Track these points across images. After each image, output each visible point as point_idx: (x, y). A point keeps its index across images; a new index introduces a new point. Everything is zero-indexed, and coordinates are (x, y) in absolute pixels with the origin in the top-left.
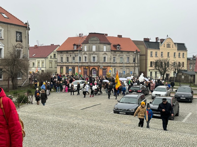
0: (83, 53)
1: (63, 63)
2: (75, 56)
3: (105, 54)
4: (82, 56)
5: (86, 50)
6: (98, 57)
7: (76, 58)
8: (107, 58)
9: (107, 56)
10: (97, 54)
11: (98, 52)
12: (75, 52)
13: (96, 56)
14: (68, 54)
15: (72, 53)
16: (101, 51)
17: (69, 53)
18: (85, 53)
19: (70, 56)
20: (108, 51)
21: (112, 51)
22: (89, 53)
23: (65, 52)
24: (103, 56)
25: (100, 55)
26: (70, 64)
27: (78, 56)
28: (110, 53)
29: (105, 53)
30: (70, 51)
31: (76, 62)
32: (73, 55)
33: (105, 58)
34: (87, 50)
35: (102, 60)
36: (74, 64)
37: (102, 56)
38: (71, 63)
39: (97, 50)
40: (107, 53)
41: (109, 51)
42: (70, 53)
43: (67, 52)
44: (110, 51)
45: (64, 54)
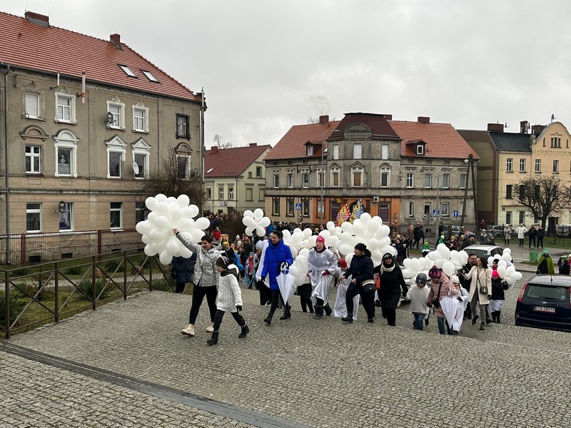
0: (330, 163)
1: (280, 189)
2: (311, 171)
3: (386, 167)
4: (326, 171)
5: (336, 157)
6: (367, 173)
7: (311, 178)
8: (392, 176)
9: (390, 171)
10: (364, 167)
11: (367, 161)
12: (309, 163)
13: (363, 171)
14: (292, 168)
15: (302, 164)
16: (375, 158)
17: (294, 164)
18: (335, 164)
19: (298, 171)
20: (392, 158)
21: (403, 157)
22: (344, 165)
23: (284, 163)
24: (382, 171)
25: (373, 169)
26: (297, 192)
27: (317, 172)
28: (399, 162)
29: (386, 164)
30: (296, 159)
31: (311, 187)
32: (304, 170)
33: (385, 176)
34: (339, 157)
35: (378, 181)
36: (306, 191)
37: (378, 172)
38: (300, 189)
39: (365, 157)
40: (391, 163)
41: (396, 159)
42: (297, 166)
43: (290, 161)
44: (400, 159)
45: (281, 168)
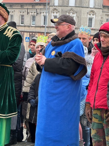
0: (51, 8)
2: (37, 14)
3: (92, 13)
4: (49, 14)
5: (56, 4)
6: (78, 17)
7: (37, 18)
8: (96, 20)
9: (94, 17)
10: (76, 12)
11: (78, 8)
12: (37, 7)
13: (75, 15)
14: (24, 10)
15: (31, 7)
16: (84, 6)
17: (25, 7)
18: (55, 9)
19: (28, 13)
20: (96, 7)
21: (104, 7)
22: (62, 10)
23: (18, 6)
24: (89, 16)
25: (82, 15)
26: (27, 29)
27: (42, 14)
28: (101, 10)
29: (92, 11)
30: (27, 4)
31: (37, 26)
32: (32, 12)
33: (91, 20)
34: (59, 4)
35: (86, 23)
36: (33, 28)
37: (86, 16)
38: (29, 27)
39: (77, 5)
40: (95, 10)
41: (100, 7)
42: (27, 9)
43: (22, 5)
44: (102, 8)
45: (15, 10)
